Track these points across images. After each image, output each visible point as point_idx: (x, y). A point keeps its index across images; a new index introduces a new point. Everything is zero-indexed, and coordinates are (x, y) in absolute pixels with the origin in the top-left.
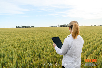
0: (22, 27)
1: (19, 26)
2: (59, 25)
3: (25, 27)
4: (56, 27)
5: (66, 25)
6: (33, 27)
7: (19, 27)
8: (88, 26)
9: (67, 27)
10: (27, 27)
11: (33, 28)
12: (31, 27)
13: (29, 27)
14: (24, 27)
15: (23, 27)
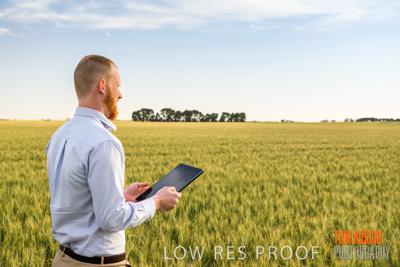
0: (169, 118)
1: (148, 111)
3: (188, 120)
6: (239, 117)
7: (149, 116)
10: (197, 117)
11: (234, 125)
12: (222, 120)
13: (212, 118)
14: (183, 118)
15: (173, 116)
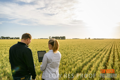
2: (51, 37)
4: (47, 39)
5: (58, 37)
8: (82, 39)
9: (59, 39)
